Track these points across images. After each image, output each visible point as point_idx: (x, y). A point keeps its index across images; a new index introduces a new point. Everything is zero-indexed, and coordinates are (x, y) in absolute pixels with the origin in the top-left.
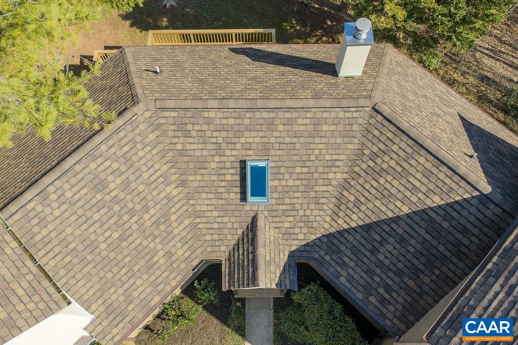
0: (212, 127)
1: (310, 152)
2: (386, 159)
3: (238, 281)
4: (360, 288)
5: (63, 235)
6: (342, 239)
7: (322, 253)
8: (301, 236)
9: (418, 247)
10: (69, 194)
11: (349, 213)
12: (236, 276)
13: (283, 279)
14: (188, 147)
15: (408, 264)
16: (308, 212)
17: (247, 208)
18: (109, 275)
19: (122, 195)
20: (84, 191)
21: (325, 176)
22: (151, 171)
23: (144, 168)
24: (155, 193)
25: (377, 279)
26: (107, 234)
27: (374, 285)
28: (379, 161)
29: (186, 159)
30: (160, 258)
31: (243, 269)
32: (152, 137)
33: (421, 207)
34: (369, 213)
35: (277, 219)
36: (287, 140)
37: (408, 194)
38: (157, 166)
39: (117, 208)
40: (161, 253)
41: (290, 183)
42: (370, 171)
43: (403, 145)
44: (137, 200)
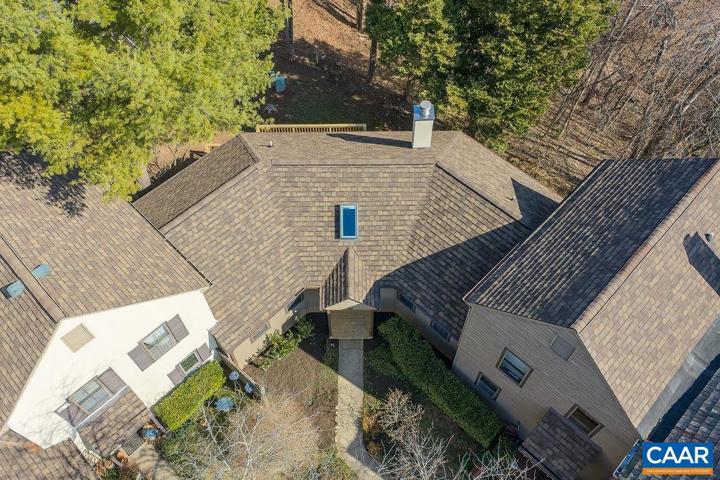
0: (314, 180)
1: (389, 199)
2: (447, 201)
3: (333, 300)
4: (432, 307)
5: (199, 254)
6: (417, 268)
7: (401, 281)
8: (384, 268)
9: (474, 266)
10: (205, 223)
11: (421, 246)
12: (331, 297)
13: (369, 298)
14: (295, 194)
15: (467, 281)
16: (389, 248)
17: (340, 243)
18: (231, 290)
19: (243, 229)
20: (217, 222)
21: (401, 218)
22: (267, 212)
23: (261, 210)
24: (268, 230)
25: (444, 297)
26: (231, 257)
27: (442, 302)
28: (442, 204)
29: (293, 204)
30: (270, 282)
31: (337, 291)
32: (268, 186)
33: (474, 235)
34: (436, 245)
35: (364, 253)
36: (372, 189)
37: (464, 227)
38: (270, 209)
39: (239, 238)
40: (271, 278)
41: (375, 223)
42: (436, 212)
43: (459, 191)
44: (254, 233)
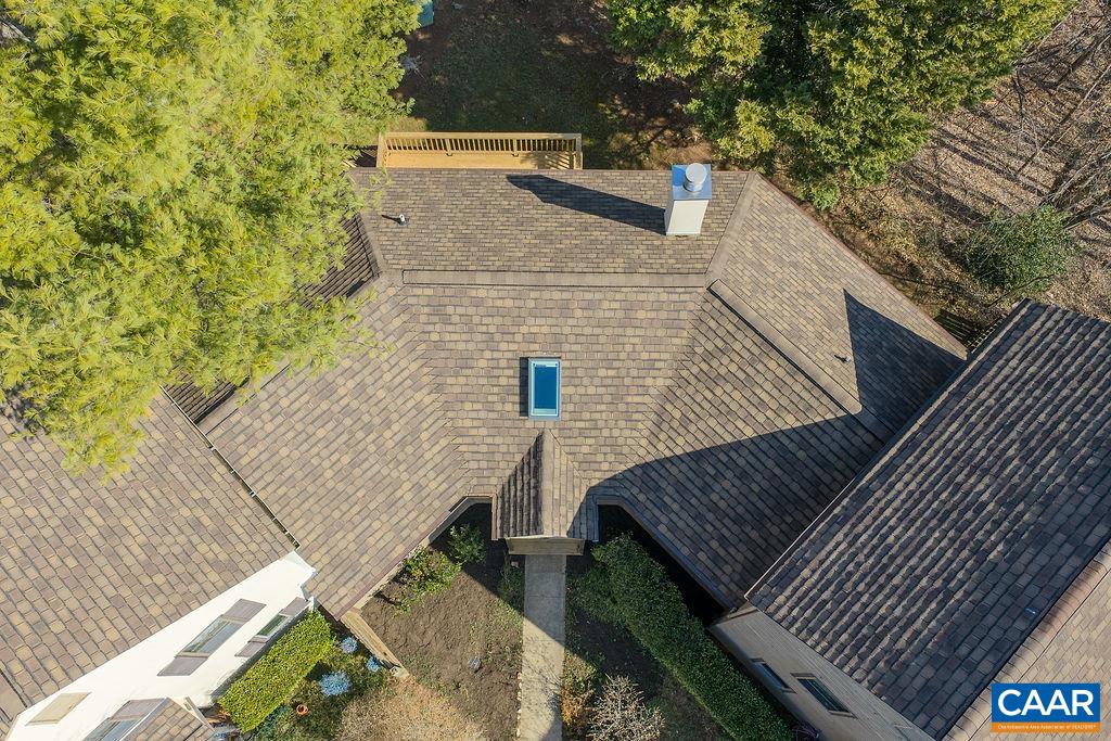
0: (482, 311)
1: (620, 348)
2: (725, 360)
3: (515, 527)
4: (688, 542)
5: (277, 457)
6: (663, 472)
7: (635, 490)
8: (605, 466)
9: (765, 484)
10: (285, 403)
11: (674, 435)
12: (512, 520)
13: (577, 523)
14: (447, 337)
15: (752, 509)
16: (616, 433)
17: (529, 424)
18: (337, 514)
19: (355, 404)
20: (306, 397)
21: (640, 382)
22: (396, 370)
23: (385, 367)
24: (400, 402)
25: (709, 528)
26: (335, 457)
27: (705, 537)
28: (715, 364)
29: (443, 354)
30: (405, 493)
31: (522, 511)
32: (397, 322)
33: (769, 430)
34: (700, 436)
35: (572, 441)
36: (588, 331)
37: (753, 411)
38: (403, 364)
39: (348, 422)
40: (407, 486)
41: (591, 390)
42: (703, 377)
43: (748, 343)
44: (375, 410)
